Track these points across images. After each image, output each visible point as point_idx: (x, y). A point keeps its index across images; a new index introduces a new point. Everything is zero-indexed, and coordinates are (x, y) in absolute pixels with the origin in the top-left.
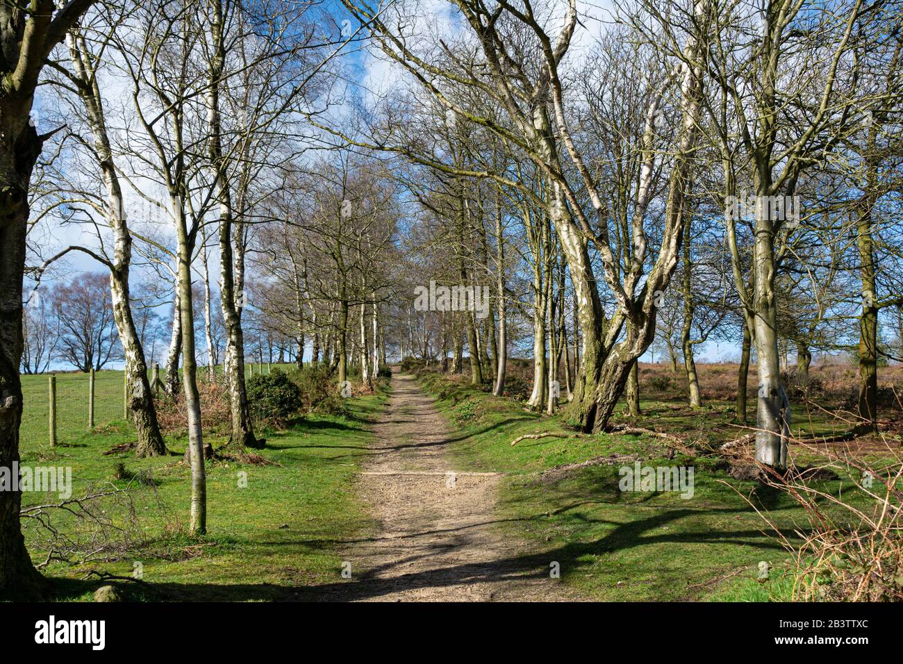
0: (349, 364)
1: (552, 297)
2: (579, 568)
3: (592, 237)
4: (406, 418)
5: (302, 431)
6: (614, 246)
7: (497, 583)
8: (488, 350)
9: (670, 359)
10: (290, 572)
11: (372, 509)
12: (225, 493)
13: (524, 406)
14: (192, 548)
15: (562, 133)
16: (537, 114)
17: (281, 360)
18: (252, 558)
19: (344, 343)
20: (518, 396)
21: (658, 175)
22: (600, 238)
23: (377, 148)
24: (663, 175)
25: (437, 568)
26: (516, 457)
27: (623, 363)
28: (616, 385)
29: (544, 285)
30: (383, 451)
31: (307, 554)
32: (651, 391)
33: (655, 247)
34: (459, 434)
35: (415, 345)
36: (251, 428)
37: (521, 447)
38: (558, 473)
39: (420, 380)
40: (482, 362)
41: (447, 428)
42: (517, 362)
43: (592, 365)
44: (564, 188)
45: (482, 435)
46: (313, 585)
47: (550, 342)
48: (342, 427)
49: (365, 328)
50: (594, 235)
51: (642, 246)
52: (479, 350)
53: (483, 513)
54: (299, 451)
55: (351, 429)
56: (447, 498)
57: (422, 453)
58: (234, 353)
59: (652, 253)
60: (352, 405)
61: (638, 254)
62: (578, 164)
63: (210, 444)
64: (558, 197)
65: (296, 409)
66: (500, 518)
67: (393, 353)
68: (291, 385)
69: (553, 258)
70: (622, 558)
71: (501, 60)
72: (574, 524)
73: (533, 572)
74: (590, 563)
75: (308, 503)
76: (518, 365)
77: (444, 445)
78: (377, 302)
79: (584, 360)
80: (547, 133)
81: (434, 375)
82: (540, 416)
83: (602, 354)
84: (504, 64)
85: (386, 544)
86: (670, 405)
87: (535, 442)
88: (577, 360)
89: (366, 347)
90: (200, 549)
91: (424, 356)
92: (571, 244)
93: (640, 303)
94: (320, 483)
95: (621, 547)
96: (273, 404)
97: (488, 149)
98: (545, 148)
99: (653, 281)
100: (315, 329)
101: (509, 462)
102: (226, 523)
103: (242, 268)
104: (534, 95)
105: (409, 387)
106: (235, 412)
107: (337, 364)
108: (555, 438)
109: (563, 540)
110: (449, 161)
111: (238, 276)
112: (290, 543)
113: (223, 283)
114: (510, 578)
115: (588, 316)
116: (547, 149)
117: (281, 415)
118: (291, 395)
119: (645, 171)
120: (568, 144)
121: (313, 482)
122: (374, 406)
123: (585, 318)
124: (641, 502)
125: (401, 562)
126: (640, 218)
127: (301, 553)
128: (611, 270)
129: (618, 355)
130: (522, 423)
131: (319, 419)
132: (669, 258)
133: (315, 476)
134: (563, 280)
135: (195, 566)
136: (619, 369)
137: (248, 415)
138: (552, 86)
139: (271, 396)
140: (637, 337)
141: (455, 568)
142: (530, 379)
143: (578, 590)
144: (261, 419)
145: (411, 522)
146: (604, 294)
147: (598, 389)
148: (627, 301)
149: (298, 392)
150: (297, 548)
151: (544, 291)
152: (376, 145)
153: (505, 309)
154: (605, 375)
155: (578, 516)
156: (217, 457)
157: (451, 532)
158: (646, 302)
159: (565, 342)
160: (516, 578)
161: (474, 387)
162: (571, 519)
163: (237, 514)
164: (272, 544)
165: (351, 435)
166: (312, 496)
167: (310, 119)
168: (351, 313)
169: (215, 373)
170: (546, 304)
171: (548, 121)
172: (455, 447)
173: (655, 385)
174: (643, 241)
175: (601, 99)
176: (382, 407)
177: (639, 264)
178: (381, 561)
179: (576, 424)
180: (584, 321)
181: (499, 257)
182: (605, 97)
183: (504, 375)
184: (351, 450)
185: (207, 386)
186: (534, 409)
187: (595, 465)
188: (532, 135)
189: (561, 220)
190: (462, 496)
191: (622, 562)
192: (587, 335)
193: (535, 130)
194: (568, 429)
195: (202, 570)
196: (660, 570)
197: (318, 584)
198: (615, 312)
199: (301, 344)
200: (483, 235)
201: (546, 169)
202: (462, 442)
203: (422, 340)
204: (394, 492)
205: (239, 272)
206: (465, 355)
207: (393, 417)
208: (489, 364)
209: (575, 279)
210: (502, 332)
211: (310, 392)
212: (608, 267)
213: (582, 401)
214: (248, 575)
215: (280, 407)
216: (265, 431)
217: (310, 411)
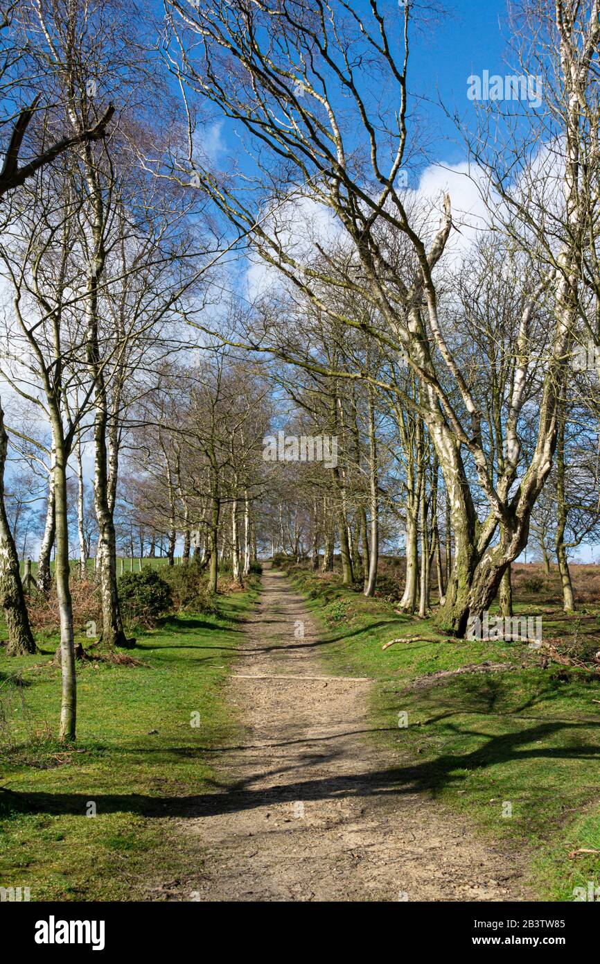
0: (220, 560)
1: (424, 498)
2: (452, 784)
3: (465, 441)
4: (277, 618)
5: (172, 630)
6: (488, 448)
7: (368, 798)
8: (360, 548)
9: (542, 559)
10: (159, 781)
11: (242, 715)
12: (95, 695)
13: (396, 608)
14: (62, 755)
15: (436, 337)
16: (411, 317)
17: (152, 555)
18: (121, 767)
19: (215, 541)
20: (390, 597)
21: (531, 377)
22: (473, 442)
23: (252, 349)
24: (537, 377)
25: (307, 780)
26: (388, 661)
27: (496, 567)
28: (489, 589)
29: (417, 485)
30: (254, 652)
31: (176, 762)
32: (524, 593)
33: (529, 449)
34: (330, 636)
35: (286, 541)
36: (122, 627)
37: (392, 652)
38: (430, 681)
39: (291, 578)
40: (355, 561)
41: (317, 629)
42: (388, 560)
43: (465, 569)
44: (438, 391)
45: (353, 638)
46: (182, 796)
47: (422, 544)
48: (212, 627)
49: (237, 525)
50: (468, 438)
51: (516, 449)
52: (350, 548)
53: (354, 721)
54: (169, 652)
55: (221, 629)
56: (317, 704)
57: (292, 655)
58: (106, 552)
59: (525, 456)
60: (222, 604)
61: (512, 457)
62: (452, 369)
63: (80, 644)
64: (431, 399)
65: (167, 608)
66: (370, 727)
67: (264, 548)
68: (162, 584)
69: (426, 458)
70: (494, 773)
71: (376, 263)
72: (446, 735)
73: (404, 787)
74: (462, 778)
75: (178, 707)
76: (389, 563)
77: (315, 648)
78: (249, 499)
79: (456, 564)
80: (421, 336)
81: (305, 572)
82: (411, 619)
83: (475, 558)
84: (379, 266)
85: (256, 753)
86: (543, 608)
87: (407, 646)
88: (450, 561)
89: (237, 544)
90: (69, 756)
91: (295, 553)
92: (445, 446)
93: (514, 507)
94: (189, 686)
95: (493, 762)
96: (143, 603)
97: (362, 348)
98: (418, 350)
99: (527, 486)
100: (187, 526)
101: (381, 667)
102: (95, 728)
103: (116, 464)
104: (408, 298)
105: (280, 584)
106: (106, 611)
107: (208, 561)
108: (426, 643)
109: (435, 753)
110: (323, 360)
111: (112, 472)
112: (159, 751)
113: (97, 481)
114: (381, 793)
115: (461, 519)
116: (421, 351)
117: (152, 614)
118: (162, 593)
119: (519, 375)
120: (442, 348)
121: (183, 685)
122: (244, 604)
123: (458, 521)
124: (513, 712)
125: (271, 773)
126: (514, 422)
127: (170, 761)
128: (484, 474)
129: (491, 560)
130: (393, 626)
131: (190, 618)
132: (542, 462)
133: (185, 678)
134: (436, 481)
135: (64, 774)
136: (492, 573)
137: (119, 615)
138: (426, 290)
139: (142, 594)
140: (510, 541)
141: (325, 780)
142: (401, 579)
143: (450, 807)
144: (132, 618)
145: (281, 730)
146: (477, 494)
147: (470, 593)
148: (500, 505)
149: (169, 591)
150: (166, 756)
151: (416, 491)
152: (251, 345)
153: (377, 509)
154: (478, 579)
155: (450, 726)
156: (87, 657)
157: (322, 741)
158: (519, 506)
159: (438, 543)
160: (386, 793)
161: (344, 587)
162: (443, 730)
163: (105, 718)
164: (141, 751)
165: (222, 635)
166: (181, 700)
167: (186, 318)
168: (223, 510)
169: (87, 570)
170: (419, 504)
171: (422, 324)
172: (326, 649)
173: (527, 586)
174: (517, 445)
175: (476, 301)
176: (253, 606)
177: (512, 467)
178: (251, 772)
179: (448, 628)
180: (457, 524)
181: (372, 456)
182: (481, 299)
183: (375, 574)
184: (221, 651)
185: (78, 584)
186: (406, 611)
187: (467, 672)
188: (406, 337)
189: (434, 422)
190: (333, 703)
191: (494, 778)
192: (459, 539)
193: (409, 333)
194: (439, 633)
195: (71, 778)
196: (533, 789)
197: (187, 795)
198: (488, 514)
199: (173, 540)
200: (356, 433)
201: (419, 372)
202: (333, 644)
203: (294, 537)
204: (264, 697)
205: (112, 468)
206: (336, 552)
207: (264, 616)
208: (361, 563)
209: (448, 482)
210: (374, 532)
211: (181, 591)
212: (481, 471)
213: (454, 605)
214: (116, 784)
215: (150, 606)
216: (135, 630)
217: (181, 610)
